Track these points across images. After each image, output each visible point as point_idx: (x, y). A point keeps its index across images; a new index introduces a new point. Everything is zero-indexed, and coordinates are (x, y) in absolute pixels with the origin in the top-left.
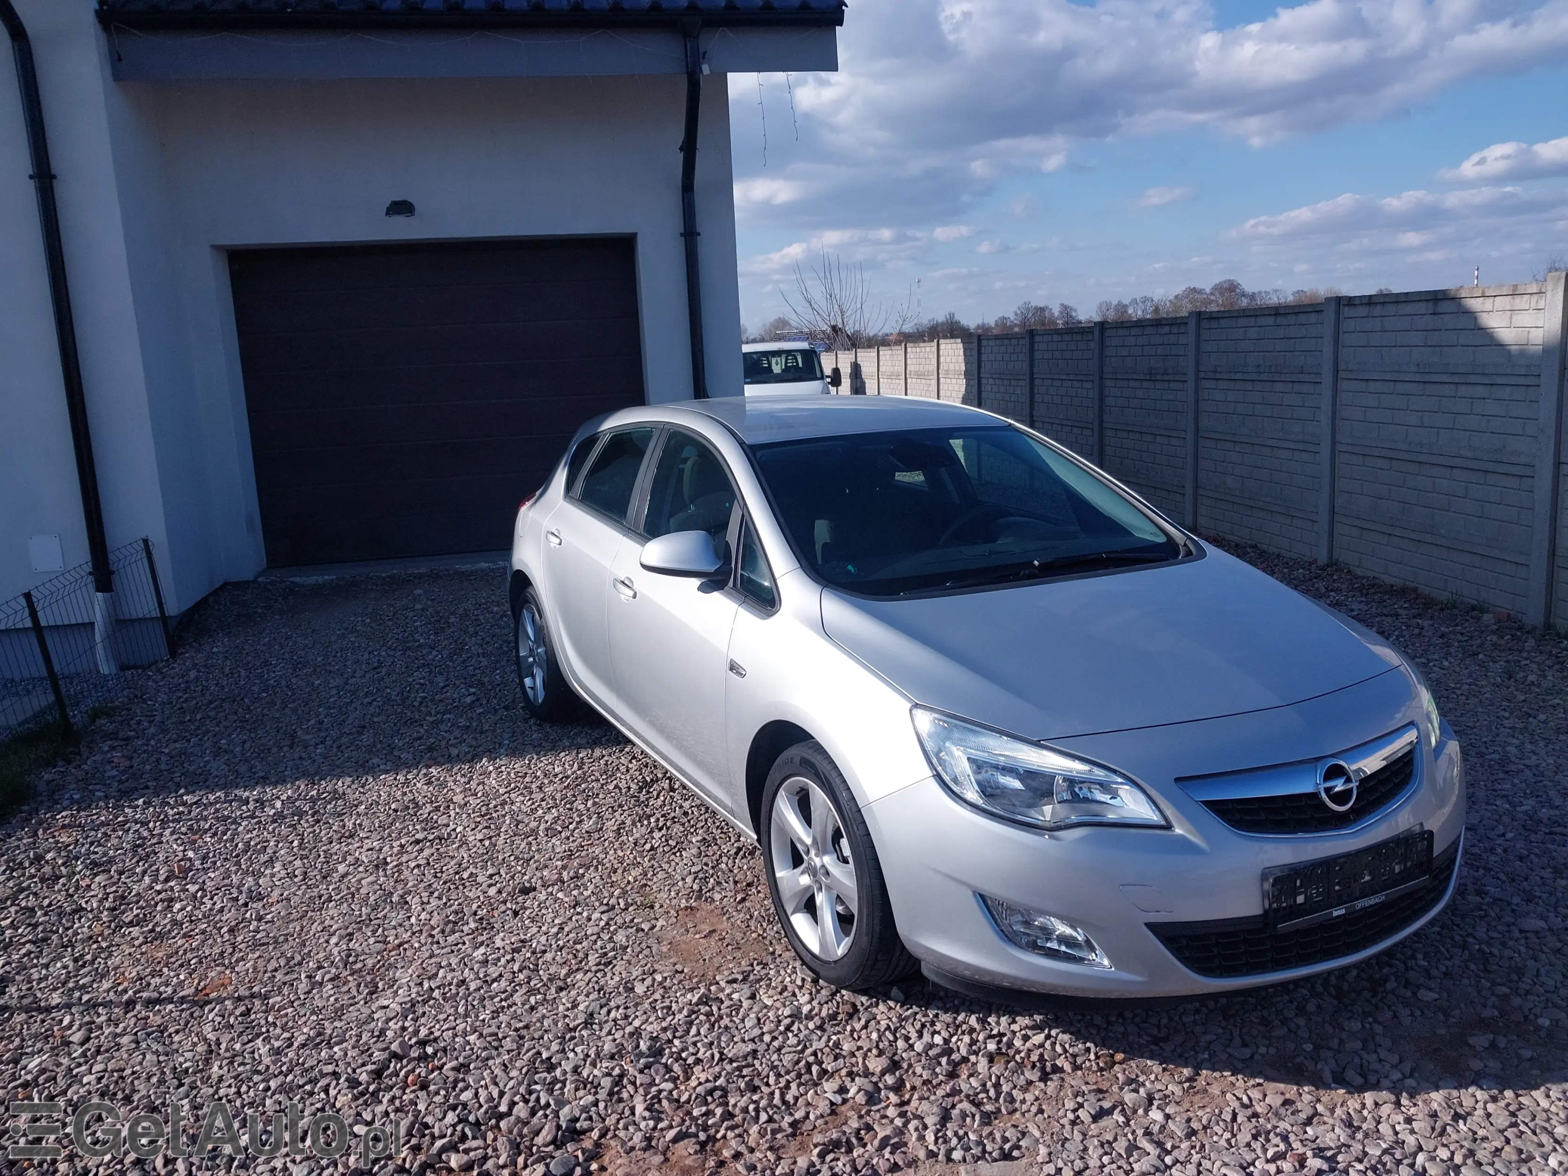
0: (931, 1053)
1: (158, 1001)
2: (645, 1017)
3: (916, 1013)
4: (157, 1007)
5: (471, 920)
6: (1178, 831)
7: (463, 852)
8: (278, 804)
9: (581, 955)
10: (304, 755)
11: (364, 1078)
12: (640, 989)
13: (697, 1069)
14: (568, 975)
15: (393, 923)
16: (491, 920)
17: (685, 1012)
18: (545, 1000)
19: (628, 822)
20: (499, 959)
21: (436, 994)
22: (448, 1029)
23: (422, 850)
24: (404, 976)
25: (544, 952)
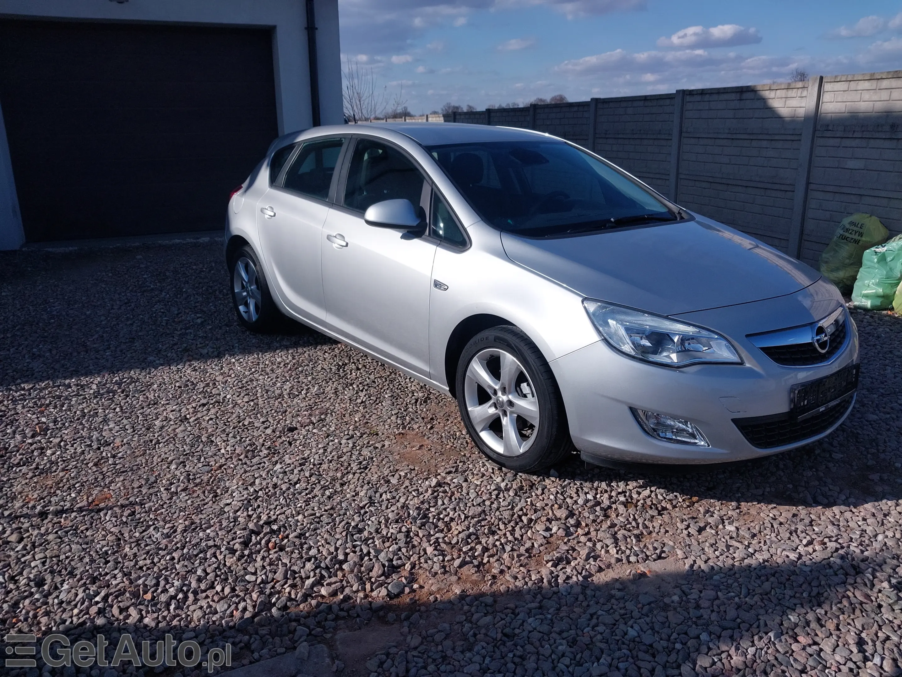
0: (588, 505)
1: (62, 511)
2: (405, 496)
3: (570, 483)
4: (64, 515)
5: (263, 448)
6: (748, 365)
7: (237, 409)
8: (94, 387)
9: (346, 464)
10: (98, 356)
11: (237, 546)
12: (394, 481)
13: (453, 524)
14: (343, 477)
15: (210, 454)
16: (276, 448)
17: (430, 491)
18: (335, 491)
19: (340, 388)
20: (293, 470)
21: (260, 493)
22: (280, 514)
23: (209, 410)
24: (233, 485)
25: (321, 464)
